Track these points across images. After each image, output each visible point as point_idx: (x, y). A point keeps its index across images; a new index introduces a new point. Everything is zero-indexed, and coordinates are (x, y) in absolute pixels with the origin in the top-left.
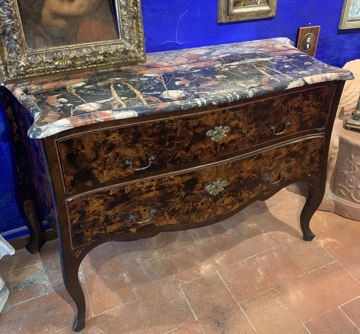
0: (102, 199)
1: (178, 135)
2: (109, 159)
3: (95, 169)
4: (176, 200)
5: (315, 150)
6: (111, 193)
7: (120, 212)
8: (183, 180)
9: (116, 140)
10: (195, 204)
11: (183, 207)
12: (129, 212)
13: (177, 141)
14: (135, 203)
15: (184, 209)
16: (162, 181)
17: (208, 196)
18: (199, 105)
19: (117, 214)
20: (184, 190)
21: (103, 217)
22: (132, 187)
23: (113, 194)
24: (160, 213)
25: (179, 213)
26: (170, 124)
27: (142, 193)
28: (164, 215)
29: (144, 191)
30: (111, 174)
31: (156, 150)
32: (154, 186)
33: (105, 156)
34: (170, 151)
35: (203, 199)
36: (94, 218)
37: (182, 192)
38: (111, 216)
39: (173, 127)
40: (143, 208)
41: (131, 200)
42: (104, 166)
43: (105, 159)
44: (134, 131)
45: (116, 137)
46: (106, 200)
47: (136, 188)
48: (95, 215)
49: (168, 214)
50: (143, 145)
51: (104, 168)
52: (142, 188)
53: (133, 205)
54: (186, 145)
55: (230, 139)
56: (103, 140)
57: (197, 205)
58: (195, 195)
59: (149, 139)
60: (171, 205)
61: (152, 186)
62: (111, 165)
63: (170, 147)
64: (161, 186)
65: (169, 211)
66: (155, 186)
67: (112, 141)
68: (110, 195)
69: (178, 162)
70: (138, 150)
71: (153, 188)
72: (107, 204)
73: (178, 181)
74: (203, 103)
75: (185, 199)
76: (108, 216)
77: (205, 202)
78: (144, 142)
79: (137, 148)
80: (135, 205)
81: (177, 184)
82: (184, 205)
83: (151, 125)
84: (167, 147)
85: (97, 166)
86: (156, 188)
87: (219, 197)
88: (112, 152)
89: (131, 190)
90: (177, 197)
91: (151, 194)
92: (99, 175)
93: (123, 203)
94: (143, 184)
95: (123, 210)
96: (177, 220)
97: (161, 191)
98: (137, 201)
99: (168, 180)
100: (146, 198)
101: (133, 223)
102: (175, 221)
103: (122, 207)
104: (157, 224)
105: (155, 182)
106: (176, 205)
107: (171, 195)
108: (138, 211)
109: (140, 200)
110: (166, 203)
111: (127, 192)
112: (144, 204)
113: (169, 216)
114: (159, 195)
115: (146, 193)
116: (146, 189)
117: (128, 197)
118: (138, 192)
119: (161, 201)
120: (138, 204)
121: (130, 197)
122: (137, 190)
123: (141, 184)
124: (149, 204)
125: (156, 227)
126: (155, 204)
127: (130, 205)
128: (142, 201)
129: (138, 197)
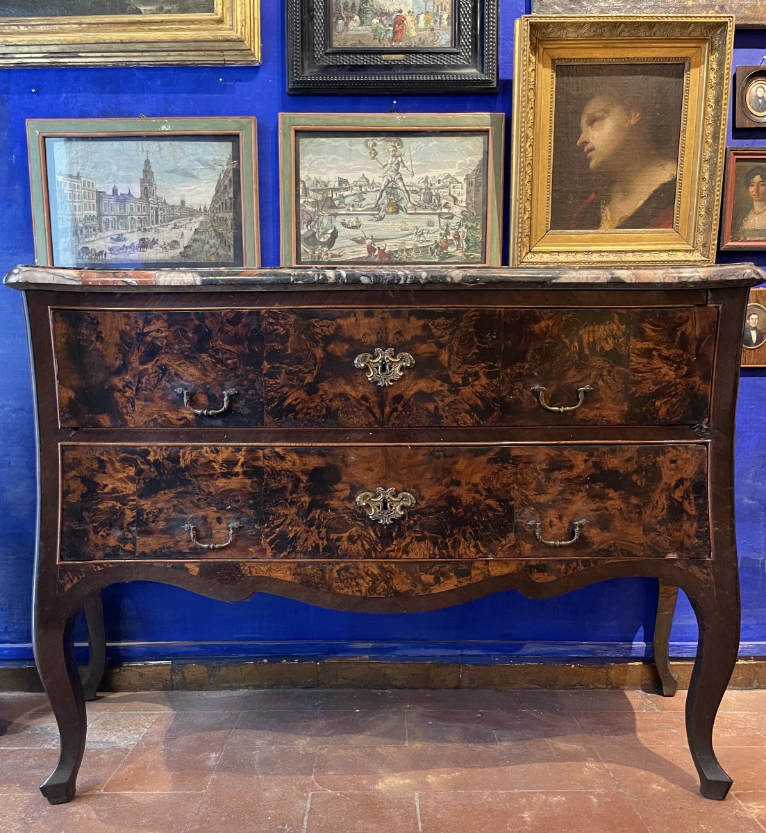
0: (132, 466)
1: (289, 351)
2: (146, 377)
3: (120, 391)
4: (288, 512)
6: (151, 458)
7: (168, 509)
8: (305, 464)
9: (162, 337)
10: (334, 536)
11: (304, 536)
12: (185, 513)
13: (286, 364)
14: (200, 496)
15: (306, 540)
16: (257, 455)
17: (365, 524)
19: (160, 511)
20: (308, 490)
21: (131, 510)
22: (194, 454)
23: (156, 461)
24: (251, 535)
25: (294, 548)
26: (271, 320)
27: (214, 474)
28: (260, 544)
29: (219, 471)
30: (149, 410)
31: (241, 375)
32: (240, 463)
33: (141, 368)
34: (271, 385)
35: (353, 526)
36: (114, 507)
37: (303, 496)
38: (147, 514)
39: (277, 329)
40: (215, 512)
41: (190, 487)
42: (137, 389)
43: (141, 375)
44: (197, 322)
45: (163, 329)
46: (140, 472)
47: (202, 460)
48: (116, 499)
49: (270, 544)
50: (215, 359)
51: (136, 395)
52: (214, 462)
53: (195, 500)
54: (309, 379)
55: (416, 389)
56: (138, 331)
57: (339, 539)
58: (333, 510)
59: (228, 347)
60: (277, 522)
61: (235, 464)
62: (151, 390)
63: (271, 375)
64: (255, 467)
65: (272, 537)
66: (243, 465)
67: (154, 337)
68: (149, 460)
69: (291, 416)
70: (204, 370)
71: (238, 469)
72: (142, 481)
73: (294, 464)
75: (311, 515)
76: (143, 510)
77: (359, 535)
78: (217, 351)
79: (202, 364)
80: (199, 500)
81: (291, 472)
82: (308, 532)
83: (231, 316)
84: (265, 375)
85: (124, 387)
86: (246, 469)
87: (394, 534)
88: (153, 363)
89: (191, 463)
90: (289, 504)
91: (234, 483)
92: (126, 407)
93: (173, 488)
94: (218, 452)
95: (174, 506)
96: (292, 572)
97: (255, 479)
98: (204, 491)
99: (270, 455)
100: (223, 489)
101: (191, 545)
102: (288, 573)
103: (172, 498)
104: (246, 568)
105: (241, 455)
106: (289, 525)
107: (277, 495)
108: (205, 518)
109: (211, 490)
110: (265, 514)
111: (182, 464)
112: (217, 504)
113: (272, 549)
114: (250, 490)
115: (222, 477)
116: (222, 466)
117: (185, 476)
118: (205, 471)
119: (254, 504)
120: (205, 500)
121: (190, 478)
122: (204, 464)
123: (213, 453)
124: (229, 507)
125: (243, 575)
126: (242, 510)
127: (189, 497)
128: (214, 494)
129: (205, 483)
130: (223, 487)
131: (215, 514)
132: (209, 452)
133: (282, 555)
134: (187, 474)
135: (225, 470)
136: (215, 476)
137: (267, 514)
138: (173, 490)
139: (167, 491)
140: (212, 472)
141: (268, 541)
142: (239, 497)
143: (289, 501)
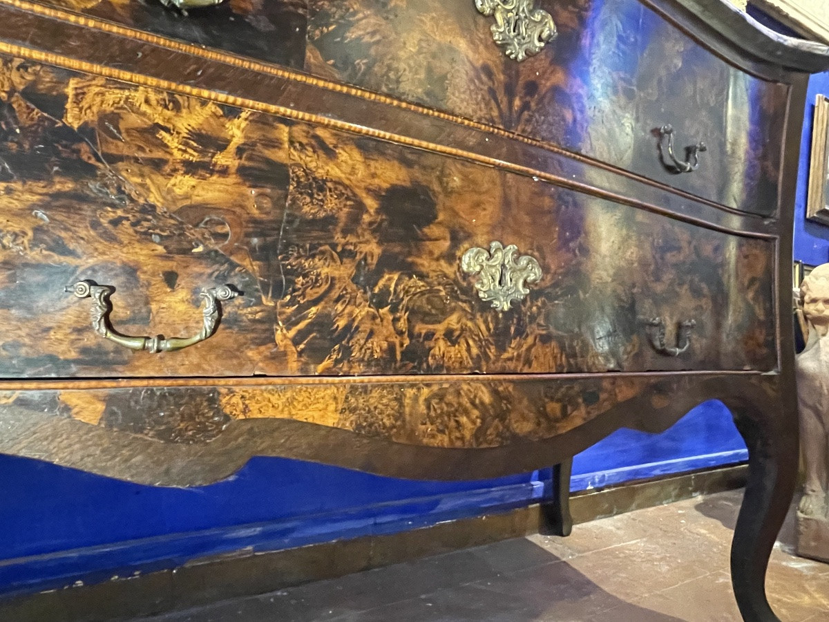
4: (337, 273)
7: (16, 235)
8: (374, 176)
10: (422, 329)
11: (367, 326)
12: (72, 253)
14: (120, 213)
16: (277, 134)
17: (472, 307)
20: (375, 229)
22: (110, 97)
24: (254, 321)
25: (347, 351)
28: (273, 341)
29: (178, 155)
32: (232, 147)
35: (453, 310)
37: (367, 242)
41: (94, 186)
47: (133, 120)
52: (166, 130)
53: (104, 222)
57: (430, 336)
58: (422, 276)
60: (312, 294)
61: (222, 145)
64: (268, 161)
65: (302, 325)
66: (240, 151)
71: (228, 159)
73: (353, 171)
75: (381, 283)
77: (462, 330)
80: (116, 222)
81: (346, 187)
82: (374, 317)
86: (244, 162)
90: (340, 254)
91: (212, 191)
93: (38, 179)
94: (177, 107)
95: (38, 230)
96: (340, 407)
97: (268, 191)
98: (132, 200)
99: (305, 141)
100: (187, 203)
101: (88, 340)
102: (332, 407)
103: (32, 208)
104: (234, 400)
105: (239, 127)
106: (337, 301)
107: (314, 234)
108: (131, 271)
109: (152, 200)
110: (287, 273)
111: (72, 119)
112: (167, 237)
113: (300, 354)
114: (255, 212)
115: (186, 173)
116: (186, 144)
117: (78, 152)
118: (141, 149)
119: (263, 248)
120: (133, 225)
121: (93, 161)
122: (137, 130)
123: (166, 107)
124: (200, 249)
125: (227, 418)
126: (233, 258)
127: (87, 210)
128: (159, 211)
129: (139, 180)
130: (187, 197)
131: (161, 263)
132: (154, 102)
133: (320, 368)
134: (84, 147)
135: (194, 157)
136: (167, 169)
137: (292, 273)
138: (39, 187)
139: (17, 186)
140: (158, 154)
141: (292, 333)
142: (227, 228)
143: (339, 249)
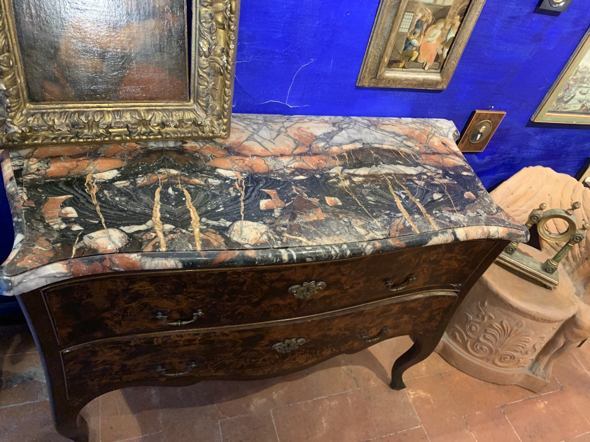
0: (118, 349)
1: (245, 289)
2: (131, 310)
3: (109, 319)
4: (227, 355)
5: (439, 308)
6: (132, 344)
7: (144, 362)
8: (242, 336)
9: (144, 290)
10: (254, 360)
12: (157, 362)
13: (241, 295)
14: (168, 355)
15: (237, 364)
16: (211, 335)
17: (274, 353)
18: (285, 260)
19: (139, 364)
20: (242, 345)
21: (117, 366)
23: (135, 345)
25: (229, 368)
26: (234, 276)
27: (178, 346)
28: (207, 369)
29: (182, 344)
30: (133, 325)
31: (207, 303)
33: (126, 306)
34: (228, 305)
35: (266, 355)
36: (104, 368)
37: (238, 348)
38: (130, 366)
39: (238, 280)
40: (178, 359)
41: (161, 352)
42: (123, 316)
43: (126, 310)
45: (145, 285)
46: (123, 351)
47: (171, 341)
48: (107, 364)
49: (213, 368)
50: (188, 296)
51: (123, 318)
52: (179, 341)
53: (164, 357)
54: (255, 300)
55: (322, 295)
56: (124, 288)
57: (257, 361)
58: (256, 351)
59: (198, 290)
60: (219, 359)
61: (194, 340)
62: (134, 315)
63: (228, 301)
64: (208, 340)
65: (216, 365)
66: (199, 340)
67: (137, 290)
69: (239, 317)
70: (178, 303)
71: (197, 342)
72: (125, 354)
73: (235, 337)
74: (290, 256)
75: (241, 355)
76: (127, 365)
77: (269, 358)
78: (190, 293)
79: (177, 300)
81: (232, 340)
82: (238, 361)
83: (204, 275)
84: (224, 301)
85: (112, 316)
86: (201, 342)
87: (289, 355)
88: (137, 302)
89: (162, 342)
90: (229, 352)
91: (192, 348)
92: (114, 326)
93: (149, 353)
95: (149, 360)
97: (208, 345)
98: (171, 353)
103: (148, 358)
105: (199, 336)
106: (227, 360)
107: (221, 350)
111: (156, 344)
112: (180, 357)
113: (215, 370)
114: (204, 349)
115: (184, 346)
117: (157, 348)
118: (172, 345)
120: (171, 356)
121: (161, 349)
123: (179, 337)
127: (160, 356)
128: (177, 353)
129: (172, 349)
130: (184, 350)
132: (176, 337)
134: (159, 347)
135: (186, 343)
137: (213, 357)
138: (149, 355)
142: (196, 353)
